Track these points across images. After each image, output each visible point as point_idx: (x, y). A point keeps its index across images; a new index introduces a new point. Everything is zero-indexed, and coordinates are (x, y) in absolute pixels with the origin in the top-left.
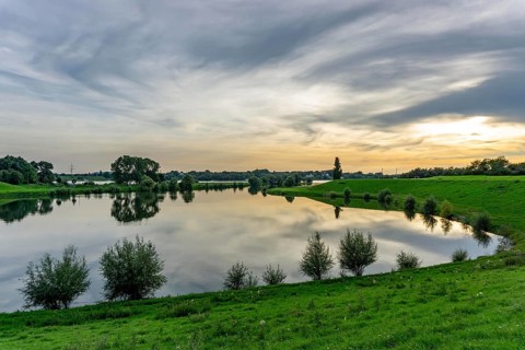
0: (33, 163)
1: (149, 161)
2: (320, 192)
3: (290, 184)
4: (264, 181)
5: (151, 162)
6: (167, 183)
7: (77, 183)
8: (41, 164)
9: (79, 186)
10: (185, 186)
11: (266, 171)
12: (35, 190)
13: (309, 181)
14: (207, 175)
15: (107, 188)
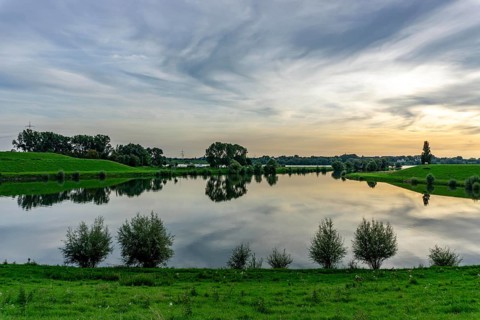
0: (148, 149)
1: (237, 147)
2: (400, 178)
3: (372, 169)
4: (348, 166)
5: (240, 148)
6: (252, 167)
7: (179, 165)
8: (154, 150)
9: (181, 168)
10: (270, 169)
11: (354, 156)
12: (146, 171)
13: (399, 166)
14: (296, 160)
15: (201, 171)
